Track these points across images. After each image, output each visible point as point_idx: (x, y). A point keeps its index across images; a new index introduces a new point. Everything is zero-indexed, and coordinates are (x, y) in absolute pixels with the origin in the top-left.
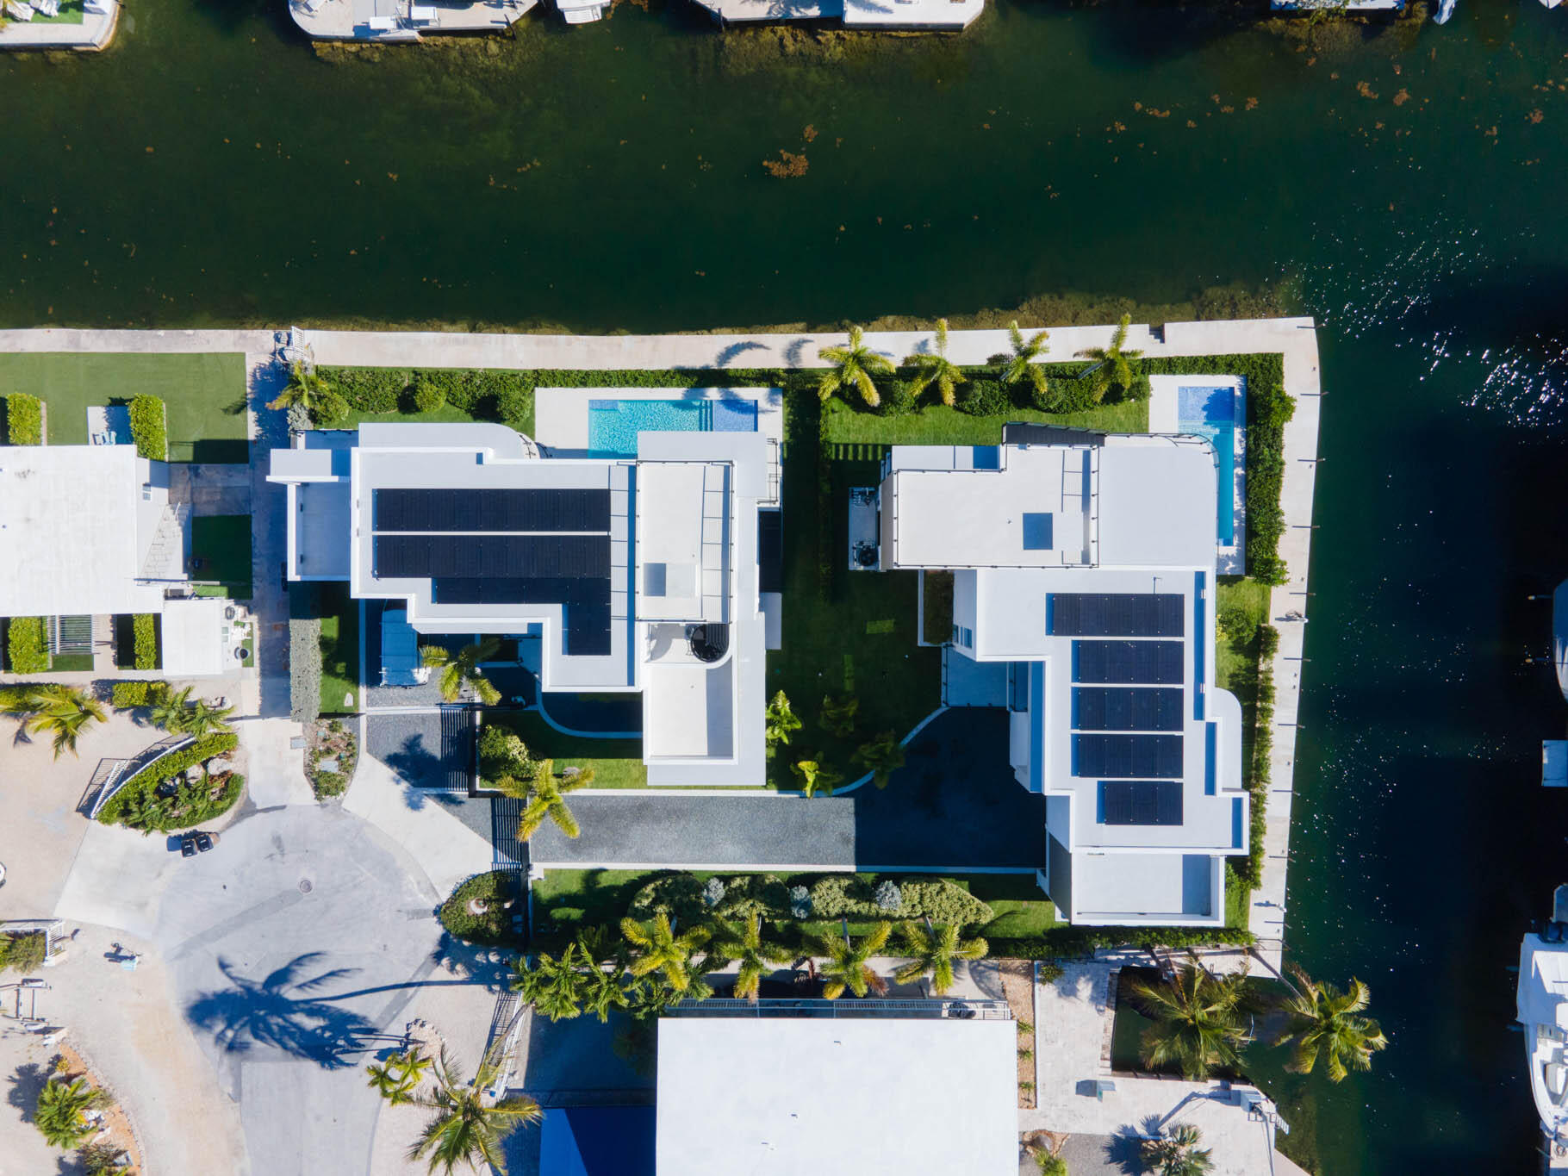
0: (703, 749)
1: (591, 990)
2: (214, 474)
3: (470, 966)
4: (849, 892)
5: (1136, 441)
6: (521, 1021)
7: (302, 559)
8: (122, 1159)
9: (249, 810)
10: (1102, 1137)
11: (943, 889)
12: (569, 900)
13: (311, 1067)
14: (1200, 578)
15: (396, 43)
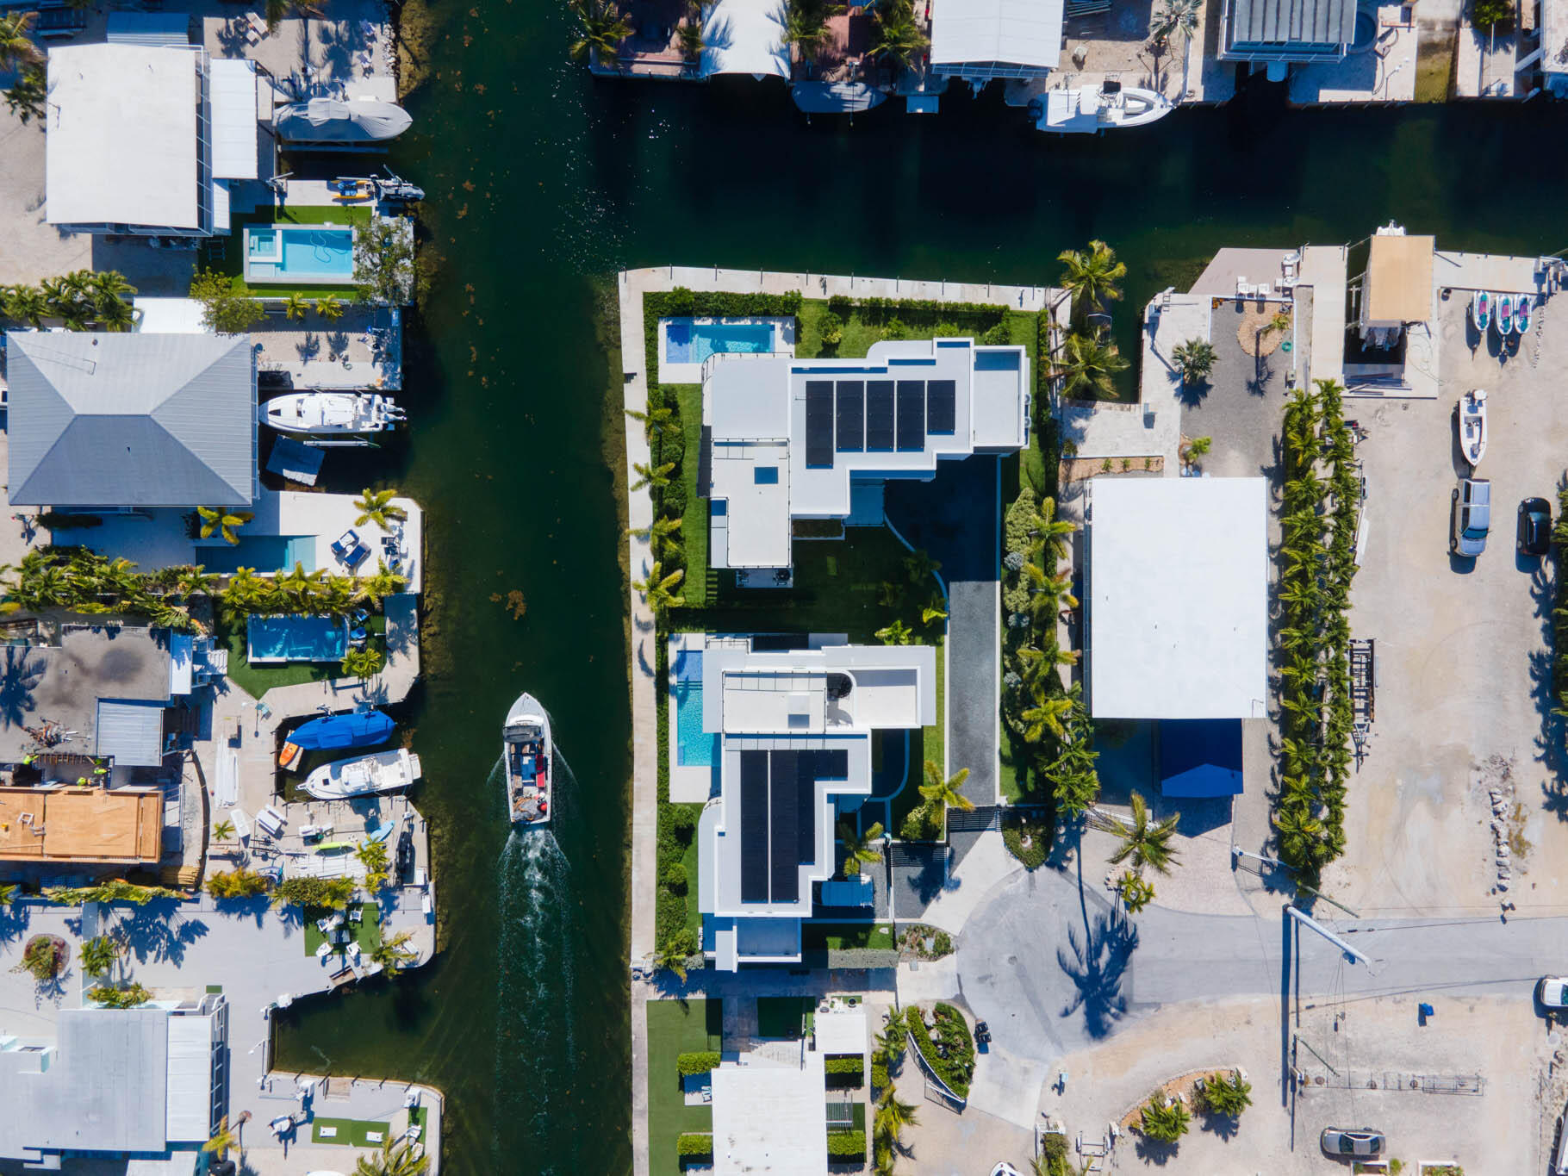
0: (911, 688)
1: (1076, 763)
2: (730, 1021)
3: (1068, 847)
4: (1013, 587)
5: (706, 390)
6: (1098, 810)
7: (787, 954)
8: (1199, 1084)
9: (960, 999)
10: (1183, 412)
11: (1011, 523)
12: (1021, 778)
13: (1136, 955)
14: (795, 371)
15: (437, 896)
